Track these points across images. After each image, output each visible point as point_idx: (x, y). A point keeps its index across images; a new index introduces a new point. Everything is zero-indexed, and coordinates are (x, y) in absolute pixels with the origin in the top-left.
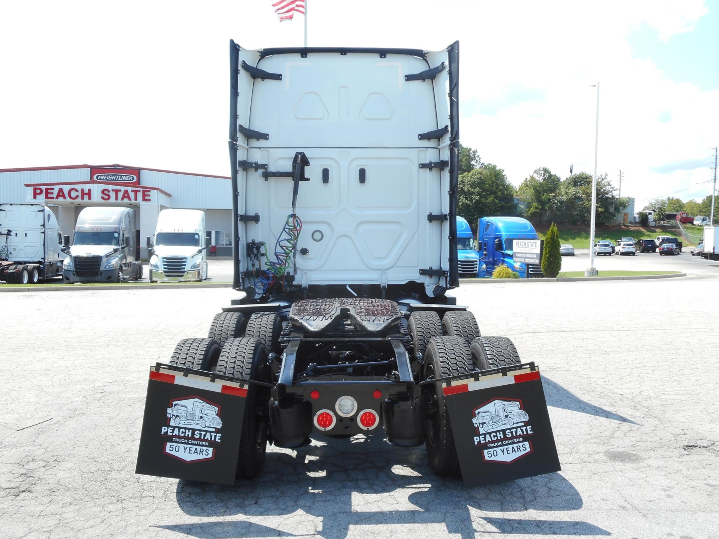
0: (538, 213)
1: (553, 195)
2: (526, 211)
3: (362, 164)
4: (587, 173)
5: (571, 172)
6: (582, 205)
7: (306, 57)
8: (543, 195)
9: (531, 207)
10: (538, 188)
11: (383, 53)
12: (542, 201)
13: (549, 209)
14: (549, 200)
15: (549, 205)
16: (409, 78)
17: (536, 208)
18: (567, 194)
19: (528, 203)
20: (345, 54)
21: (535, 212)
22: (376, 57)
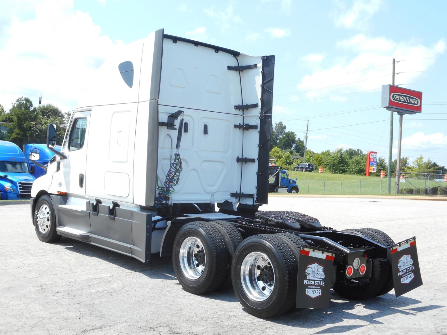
0: (19, 139)
1: (34, 123)
2: (8, 136)
3: (206, 122)
4: (54, 105)
5: (40, 103)
6: (59, 134)
7: (176, 43)
8: (25, 123)
9: (13, 132)
10: (20, 116)
11: (217, 49)
12: (24, 128)
13: (30, 136)
14: (30, 127)
15: (30, 132)
16: (230, 68)
17: (18, 134)
18: (46, 124)
19: (10, 129)
20: (197, 46)
21: (17, 137)
22: (212, 51)
